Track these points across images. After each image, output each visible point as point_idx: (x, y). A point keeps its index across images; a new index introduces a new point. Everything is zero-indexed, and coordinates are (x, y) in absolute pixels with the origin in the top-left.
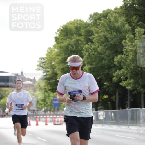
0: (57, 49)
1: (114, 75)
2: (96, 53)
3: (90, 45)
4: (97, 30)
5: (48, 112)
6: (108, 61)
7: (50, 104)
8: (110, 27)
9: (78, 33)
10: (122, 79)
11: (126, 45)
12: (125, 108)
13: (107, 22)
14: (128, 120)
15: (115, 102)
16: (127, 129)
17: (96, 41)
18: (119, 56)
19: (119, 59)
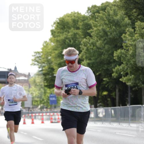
0: (54, 43)
1: (114, 71)
2: (95, 48)
3: (88, 39)
4: (95, 24)
5: (45, 109)
6: (107, 56)
7: (47, 101)
8: (109, 20)
9: (75, 26)
10: (122, 74)
11: (126, 40)
12: (126, 105)
13: (106, 16)
14: (129, 117)
15: (115, 99)
16: (128, 126)
17: (94, 35)
18: (119, 51)
19: (119, 54)
